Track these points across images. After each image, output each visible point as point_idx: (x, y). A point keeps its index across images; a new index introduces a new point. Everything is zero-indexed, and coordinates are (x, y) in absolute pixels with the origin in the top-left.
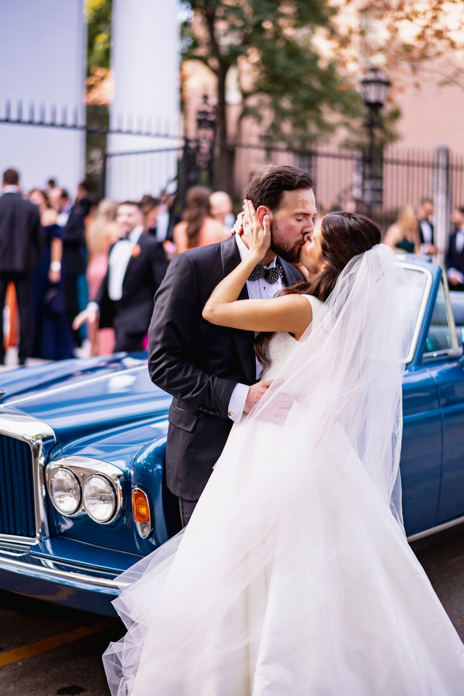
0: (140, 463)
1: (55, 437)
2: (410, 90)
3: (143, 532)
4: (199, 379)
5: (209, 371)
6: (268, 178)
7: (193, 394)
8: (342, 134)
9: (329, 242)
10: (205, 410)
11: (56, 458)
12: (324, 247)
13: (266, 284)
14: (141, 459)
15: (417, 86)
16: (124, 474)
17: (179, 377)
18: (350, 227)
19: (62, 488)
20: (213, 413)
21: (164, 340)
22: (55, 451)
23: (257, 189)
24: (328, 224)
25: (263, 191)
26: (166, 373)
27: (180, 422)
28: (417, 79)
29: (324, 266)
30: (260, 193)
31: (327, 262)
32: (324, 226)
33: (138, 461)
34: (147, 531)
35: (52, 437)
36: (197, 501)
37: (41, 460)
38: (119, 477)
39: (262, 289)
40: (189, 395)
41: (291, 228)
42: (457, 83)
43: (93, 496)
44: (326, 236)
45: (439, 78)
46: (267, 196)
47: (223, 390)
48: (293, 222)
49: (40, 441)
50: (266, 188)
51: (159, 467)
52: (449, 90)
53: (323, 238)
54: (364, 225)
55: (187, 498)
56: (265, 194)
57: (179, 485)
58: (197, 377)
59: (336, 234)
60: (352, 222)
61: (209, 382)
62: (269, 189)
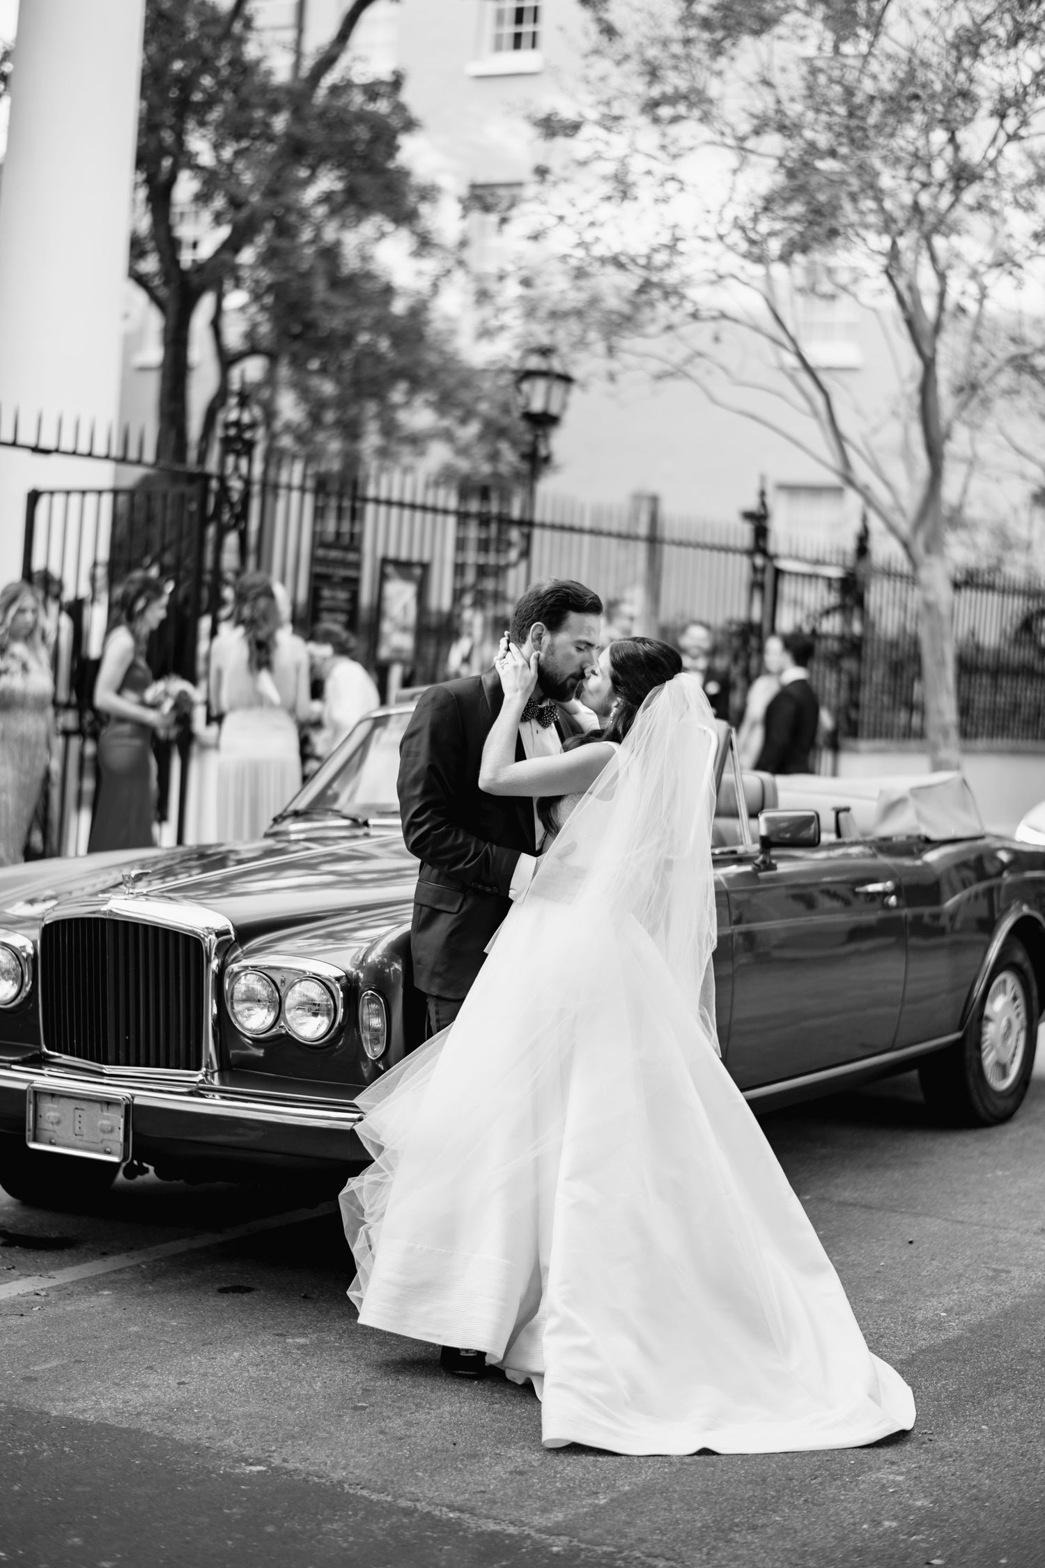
0: (374, 961)
1: (232, 932)
2: (599, 386)
3: (373, 1051)
4: (473, 847)
5: (485, 837)
6: (552, 592)
7: (466, 864)
8: (438, 455)
9: (621, 673)
10: (480, 886)
11: (235, 960)
12: (615, 680)
13: (539, 728)
14: (374, 957)
15: (612, 377)
16: (346, 976)
17: (449, 842)
18: (647, 654)
19: (251, 998)
20: (489, 890)
21: (424, 793)
22: (232, 953)
23: (535, 603)
24: (618, 652)
25: (544, 606)
26: (430, 838)
27: (439, 901)
28: (615, 365)
29: (615, 704)
30: (539, 607)
31: (619, 699)
32: (612, 653)
33: (369, 960)
34: (379, 1050)
35: (227, 932)
36: (463, 1000)
37: (215, 964)
38: (338, 979)
39: (535, 732)
40: (460, 866)
41: (569, 657)
42: (687, 376)
43: (300, 1006)
44: (615, 664)
45: (655, 366)
46: (547, 614)
47: (505, 860)
48: (573, 651)
49: (213, 937)
50: (549, 603)
51: (397, 966)
52: (671, 385)
53: (612, 669)
54: (662, 651)
55: (449, 995)
56: (545, 610)
57: (438, 980)
58: (469, 844)
59: (630, 663)
60: (647, 647)
61: (486, 851)
62: (552, 605)
